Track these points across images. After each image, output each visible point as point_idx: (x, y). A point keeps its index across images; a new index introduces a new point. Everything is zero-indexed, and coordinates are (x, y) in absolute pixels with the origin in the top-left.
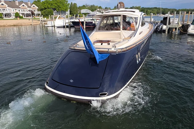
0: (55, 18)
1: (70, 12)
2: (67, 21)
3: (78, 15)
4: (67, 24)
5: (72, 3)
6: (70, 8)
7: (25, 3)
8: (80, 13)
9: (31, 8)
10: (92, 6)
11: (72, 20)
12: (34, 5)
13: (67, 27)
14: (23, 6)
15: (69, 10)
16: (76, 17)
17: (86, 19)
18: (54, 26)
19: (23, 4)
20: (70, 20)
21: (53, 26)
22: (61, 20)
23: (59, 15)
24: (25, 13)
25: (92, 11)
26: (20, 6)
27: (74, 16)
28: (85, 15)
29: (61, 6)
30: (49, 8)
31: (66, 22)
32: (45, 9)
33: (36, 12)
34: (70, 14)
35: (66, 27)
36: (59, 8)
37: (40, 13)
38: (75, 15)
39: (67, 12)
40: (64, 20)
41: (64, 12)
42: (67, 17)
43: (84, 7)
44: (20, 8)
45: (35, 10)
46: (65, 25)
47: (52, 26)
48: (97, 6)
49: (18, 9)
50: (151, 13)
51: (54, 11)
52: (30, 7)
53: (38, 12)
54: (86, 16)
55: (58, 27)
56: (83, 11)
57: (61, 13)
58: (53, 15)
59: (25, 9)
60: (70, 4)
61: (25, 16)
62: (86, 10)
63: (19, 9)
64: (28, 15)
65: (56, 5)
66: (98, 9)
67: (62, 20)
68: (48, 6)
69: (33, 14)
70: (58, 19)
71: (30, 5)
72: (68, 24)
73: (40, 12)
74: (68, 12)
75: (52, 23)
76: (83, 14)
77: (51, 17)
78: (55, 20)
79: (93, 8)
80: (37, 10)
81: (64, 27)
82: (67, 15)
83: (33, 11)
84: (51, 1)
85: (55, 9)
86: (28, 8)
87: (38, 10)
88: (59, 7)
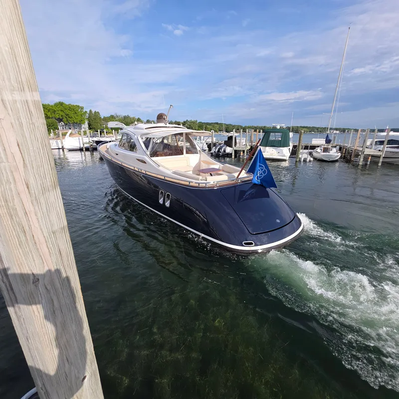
0: (64, 135)
1: (89, 125)
2: (86, 140)
3: (105, 131)
4: (86, 145)
5: (90, 111)
6: (89, 119)
8: (107, 128)
10: (125, 117)
11: (96, 139)
13: (87, 149)
15: (86, 123)
16: (101, 134)
18: (63, 149)
20: (91, 139)
21: (61, 147)
22: (75, 138)
23: (70, 131)
25: (127, 124)
27: (97, 131)
28: (116, 132)
29: (72, 115)
30: (49, 118)
31: (85, 142)
34: (90, 129)
35: (84, 150)
36: (69, 119)
38: (99, 131)
39: (83, 126)
40: (81, 138)
41: (77, 124)
42: (85, 133)
43: (112, 118)
46: (82, 146)
47: (59, 149)
48: (133, 118)
50: (211, 130)
51: (59, 122)
54: (118, 133)
55: (70, 150)
56: (111, 124)
57: (74, 126)
58: (58, 129)
60: (88, 112)
62: (117, 123)
65: (61, 113)
67: (77, 138)
68: (46, 114)
70: (69, 136)
72: (88, 145)
74: (85, 126)
75: (57, 143)
76: (112, 129)
77: (55, 134)
78: (64, 138)
79: (128, 121)
81: (81, 150)
82: (83, 130)
84: (52, 106)
85: (60, 120)
88: (69, 117)
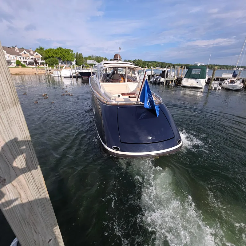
0: (62, 68)
1: (76, 62)
2: (74, 71)
3: (85, 66)
4: (74, 75)
5: (77, 53)
6: (76, 58)
7: (26, 50)
8: (86, 64)
9: (34, 56)
10: (97, 57)
11: (79, 71)
12: (37, 52)
13: (74, 77)
14: (25, 53)
15: (75, 60)
16: (82, 68)
17: (92, 70)
18: (61, 76)
19: (24, 51)
20: (77, 71)
21: (60, 75)
22: (68, 70)
23: (65, 65)
24: (28, 61)
25: (98, 62)
26: (21, 54)
27: (80, 66)
28: (91, 66)
29: (66, 56)
30: (54, 57)
31: (73, 72)
32: (50, 57)
33: (40, 61)
34: (76, 64)
35: (73, 77)
36: (65, 58)
37: (44, 61)
38: (81, 65)
39: (73, 62)
40: (71, 70)
41: (69, 62)
42: (73, 67)
43: (90, 58)
44: (21, 55)
45: (39, 58)
46: (71, 75)
47: (59, 76)
48: (103, 58)
49: (19, 57)
50: (151, 66)
51: (59, 60)
52: (32, 55)
53: (42, 61)
54: (92, 67)
55: (65, 77)
56: (89, 62)
57: (67, 62)
58: (58, 64)
59: (27, 57)
60: (76, 54)
61: (27, 65)
62: (92, 61)
63: (21, 57)
64: (30, 64)
65: (61, 54)
67: (69, 70)
68: (52, 55)
69: (36, 62)
70: (65, 68)
71: (32, 53)
72: (75, 74)
74: (74, 62)
75: (58, 73)
76: (89, 64)
77: (56, 66)
78: (61, 70)
79: (99, 59)
80: (40, 58)
81: (71, 77)
82: (73, 65)
83: (36, 59)
84: (55, 50)
85: (60, 59)
86: (30, 56)
87: (42, 59)
88: (65, 57)
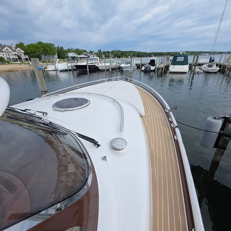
1: (58, 55)
7: (8, 47)
9: (16, 52)
10: (77, 50)
12: (19, 48)
15: (56, 54)
19: (6, 48)
24: (11, 57)
25: (79, 54)
26: (3, 50)
29: (48, 50)
30: (36, 52)
32: (32, 53)
33: (23, 57)
34: (59, 58)
36: (47, 52)
43: (69, 51)
48: (82, 50)
50: (128, 56)
51: (42, 55)
53: (25, 56)
56: (70, 55)
57: (49, 57)
58: (41, 59)
59: (10, 54)
60: (57, 48)
63: (3, 53)
64: (15, 60)
65: (43, 49)
66: (84, 53)
68: (34, 50)
69: (20, 58)
71: (14, 49)
73: (27, 56)
74: (56, 56)
79: (79, 52)
80: (23, 54)
83: (19, 55)
85: (42, 53)
86: (13, 52)
87: (25, 54)
